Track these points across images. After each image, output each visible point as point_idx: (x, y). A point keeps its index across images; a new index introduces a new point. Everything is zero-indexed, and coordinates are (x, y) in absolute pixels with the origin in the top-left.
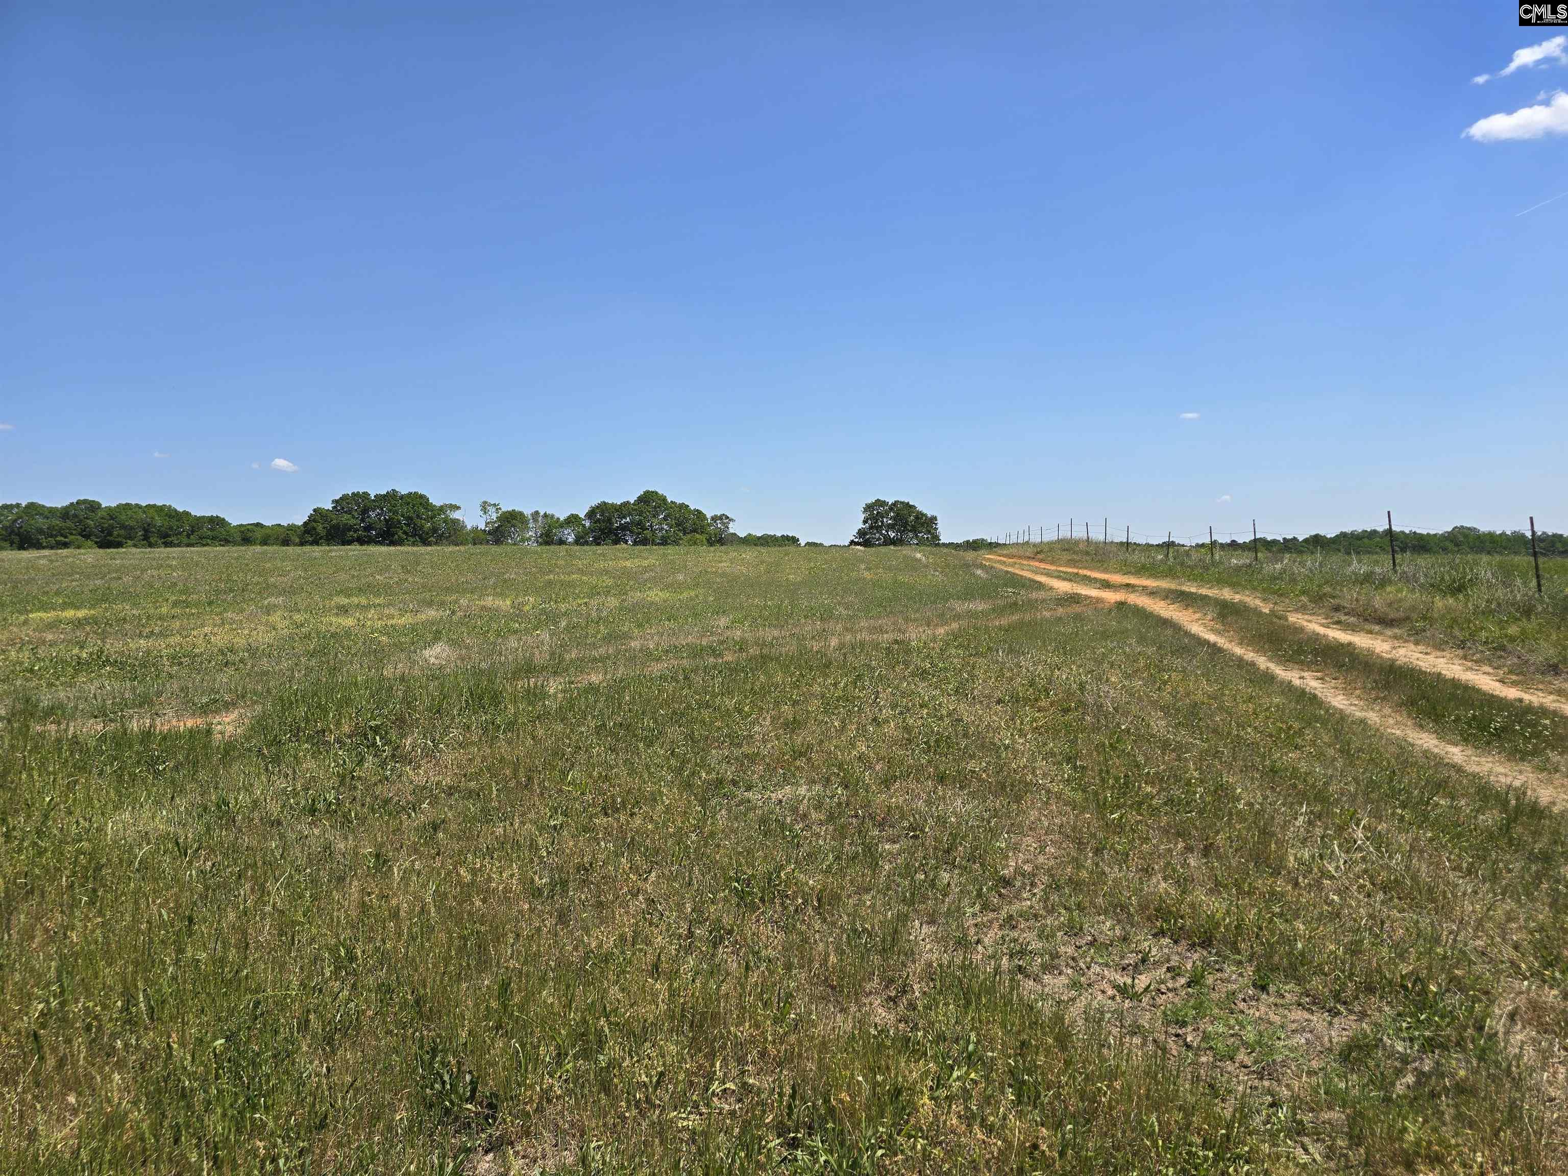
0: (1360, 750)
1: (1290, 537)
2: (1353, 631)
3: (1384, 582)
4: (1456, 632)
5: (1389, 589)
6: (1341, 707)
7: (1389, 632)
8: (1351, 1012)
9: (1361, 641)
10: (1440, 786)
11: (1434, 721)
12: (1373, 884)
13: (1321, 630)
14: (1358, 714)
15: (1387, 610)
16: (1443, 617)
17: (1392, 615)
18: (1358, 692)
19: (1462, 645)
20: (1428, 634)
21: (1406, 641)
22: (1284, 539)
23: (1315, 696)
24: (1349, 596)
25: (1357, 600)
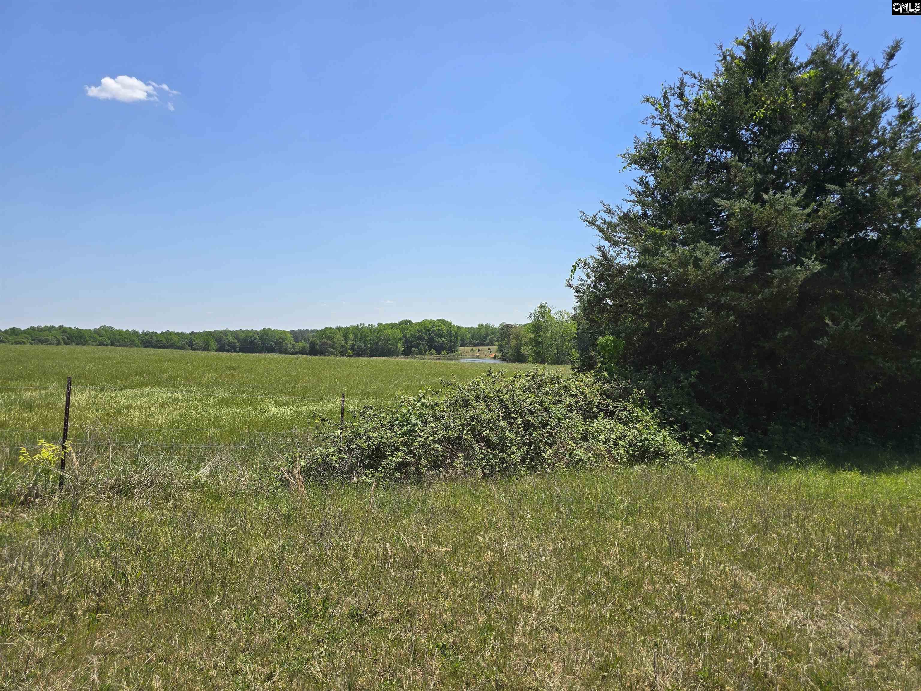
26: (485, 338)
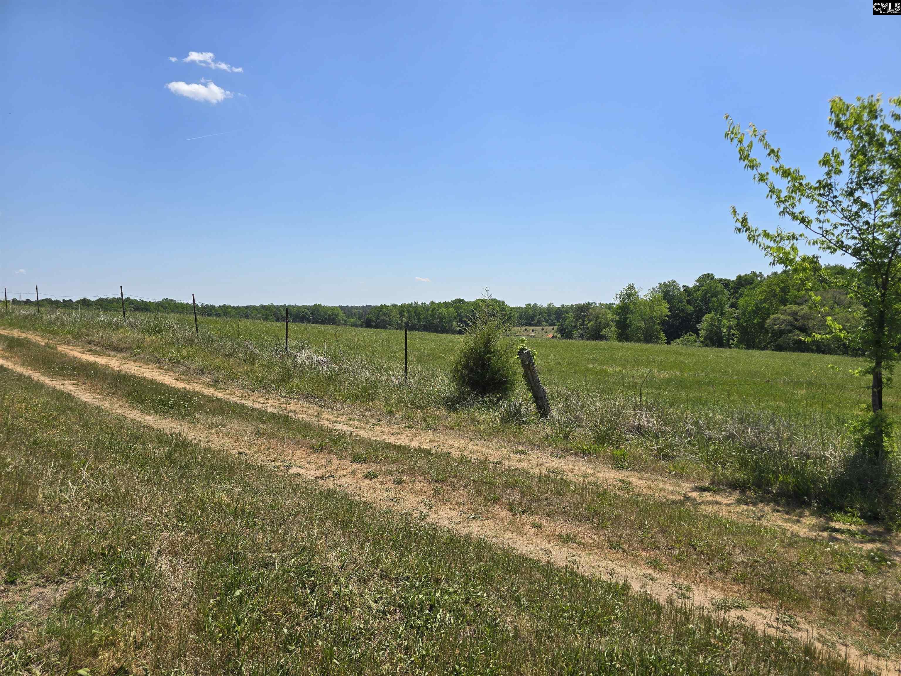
0: (95, 424)
1: (67, 299)
2: (99, 355)
3: (118, 327)
4: (156, 355)
5: (121, 331)
6: (87, 400)
7: (120, 356)
8: (71, 578)
9: (102, 361)
10: (137, 438)
11: (140, 403)
12: (92, 500)
13: (78, 355)
14: (97, 403)
15: (119, 343)
16: (149, 347)
17: (122, 346)
18: (98, 391)
19: (158, 361)
20: (141, 356)
21: (129, 360)
22: (64, 300)
23: (69, 395)
24: (97, 335)
25: (102, 337)
26: (533, 318)
